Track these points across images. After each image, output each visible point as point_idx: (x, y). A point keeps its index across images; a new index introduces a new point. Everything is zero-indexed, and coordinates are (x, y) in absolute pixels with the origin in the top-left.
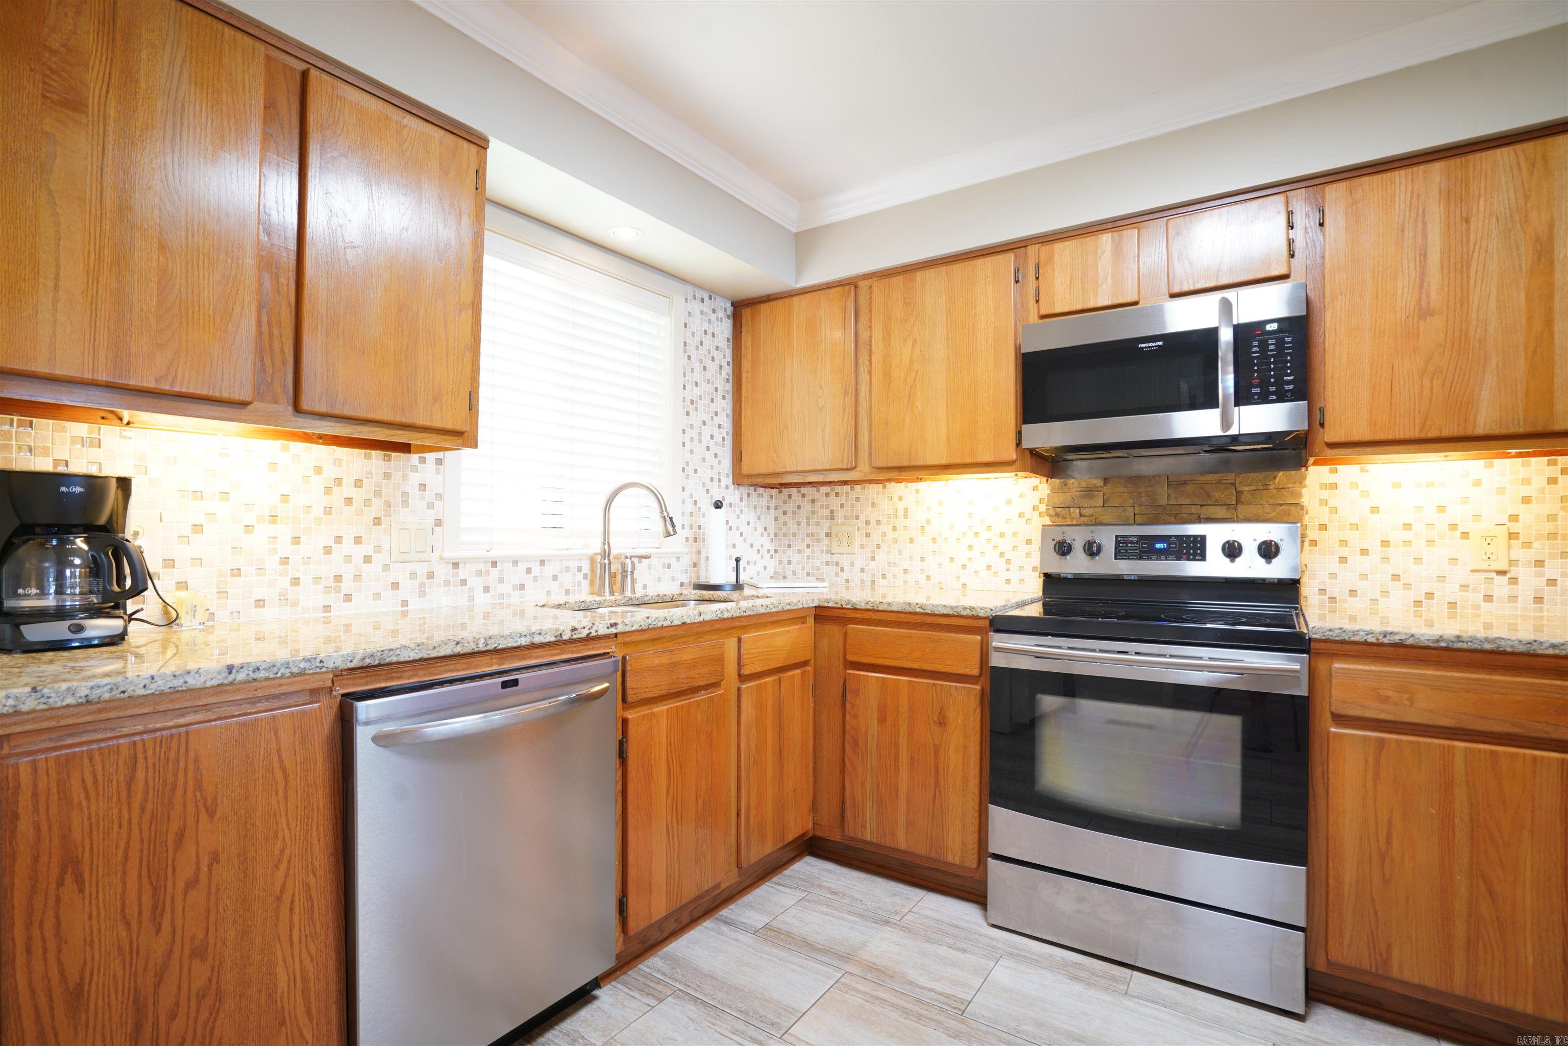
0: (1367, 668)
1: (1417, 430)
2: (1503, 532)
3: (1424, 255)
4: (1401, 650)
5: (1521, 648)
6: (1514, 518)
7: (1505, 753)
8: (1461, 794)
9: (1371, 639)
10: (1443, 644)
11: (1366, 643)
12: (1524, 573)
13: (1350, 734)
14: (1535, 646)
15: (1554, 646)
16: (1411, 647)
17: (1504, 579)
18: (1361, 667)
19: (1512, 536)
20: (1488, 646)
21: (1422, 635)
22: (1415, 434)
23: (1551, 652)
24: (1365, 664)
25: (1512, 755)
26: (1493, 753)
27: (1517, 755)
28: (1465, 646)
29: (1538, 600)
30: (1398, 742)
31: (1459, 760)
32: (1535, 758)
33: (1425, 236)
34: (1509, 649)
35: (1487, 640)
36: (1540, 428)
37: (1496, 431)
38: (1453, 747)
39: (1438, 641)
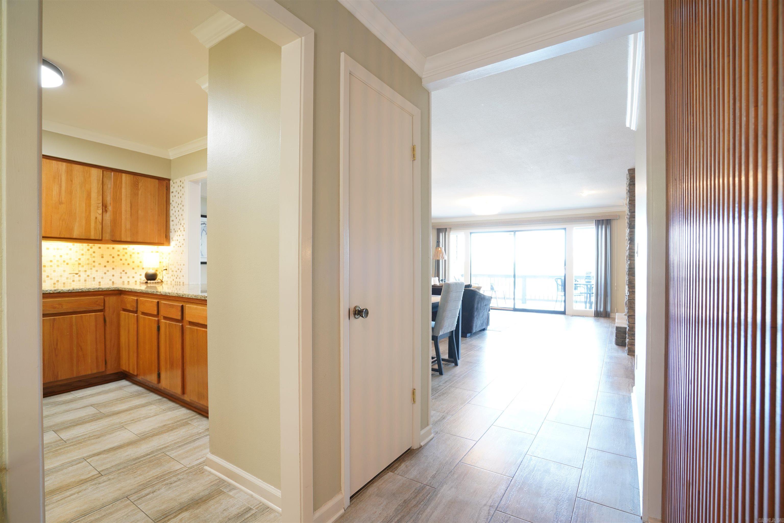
0: (50, 300)
1: (58, 235)
2: (77, 263)
3: (61, 187)
4: (59, 294)
5: (87, 290)
6: (80, 259)
7: (84, 315)
8: (74, 327)
9: (51, 292)
10: (70, 291)
11: (50, 293)
12: (83, 274)
13: (46, 319)
14: (90, 290)
15: (93, 289)
16: (62, 293)
17: (77, 275)
18: (48, 300)
19: (79, 264)
20: (80, 291)
21: (65, 290)
22: (58, 236)
23: (93, 290)
24: (49, 299)
25: (85, 315)
26: (81, 316)
27: (86, 315)
28: (75, 291)
29: (85, 281)
30: (59, 318)
31: (74, 319)
32: (90, 315)
33: (61, 182)
34: (84, 291)
35: (80, 289)
36: (88, 238)
37: (78, 237)
38: (72, 317)
39: (69, 291)
